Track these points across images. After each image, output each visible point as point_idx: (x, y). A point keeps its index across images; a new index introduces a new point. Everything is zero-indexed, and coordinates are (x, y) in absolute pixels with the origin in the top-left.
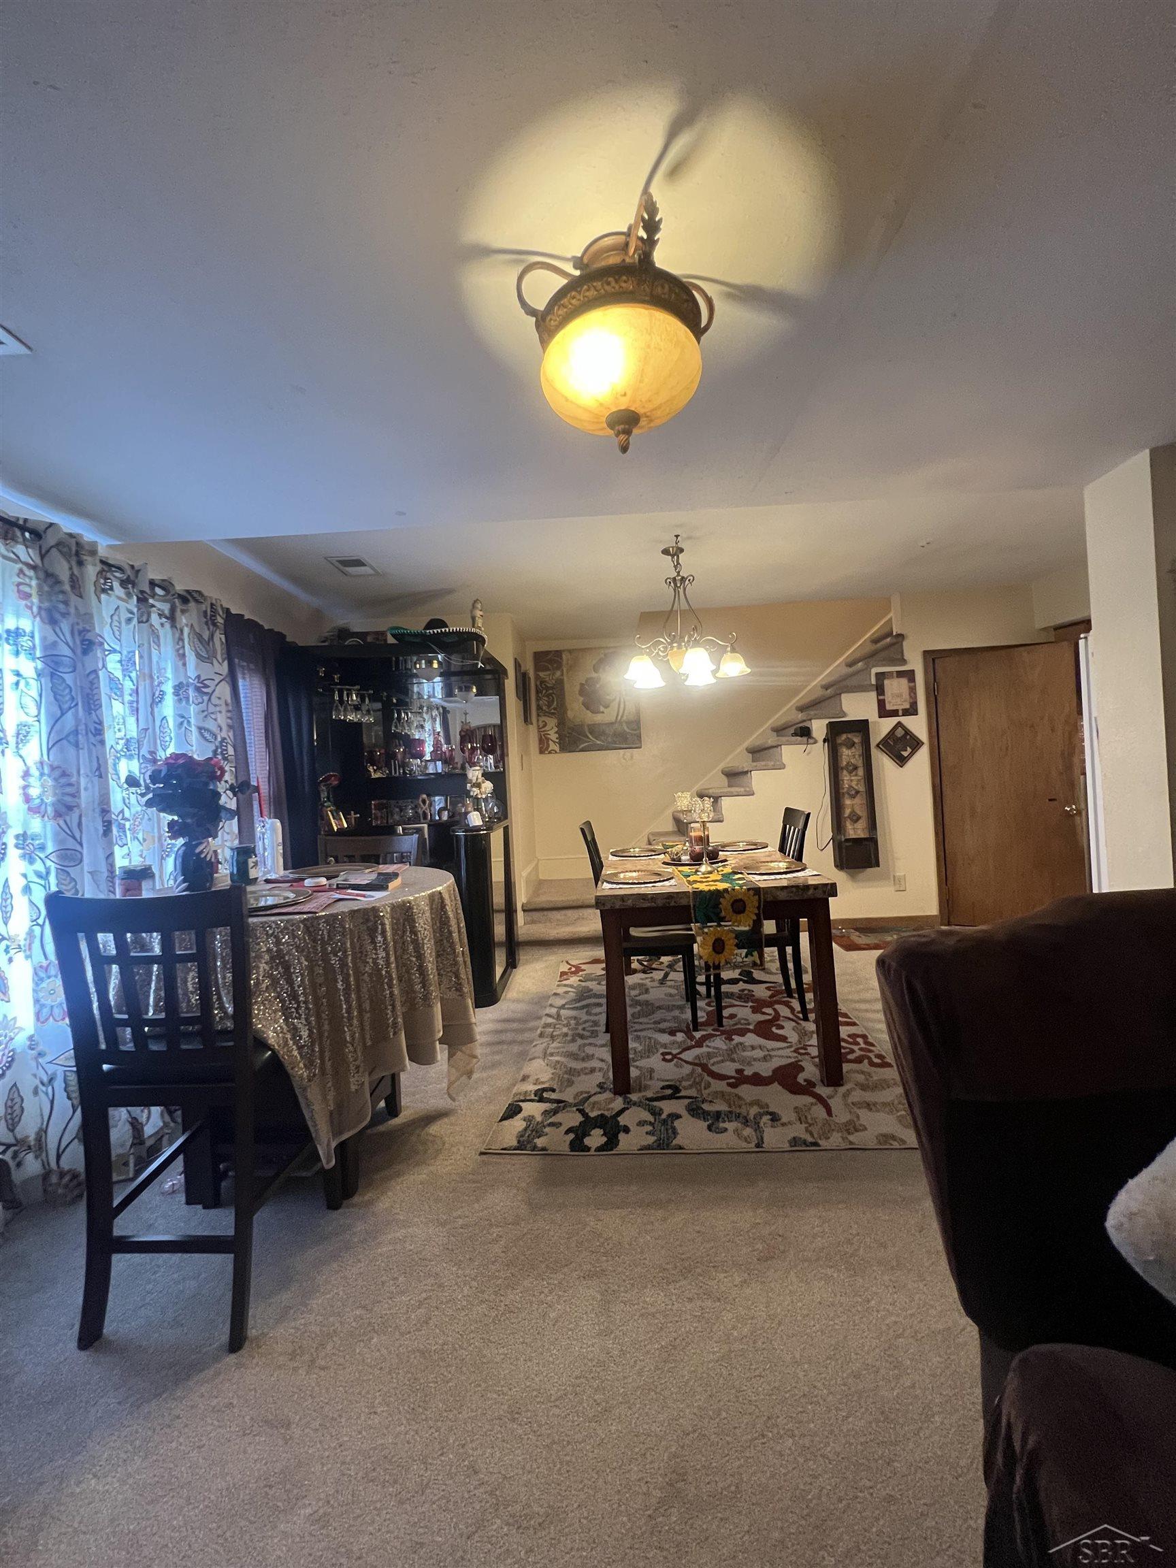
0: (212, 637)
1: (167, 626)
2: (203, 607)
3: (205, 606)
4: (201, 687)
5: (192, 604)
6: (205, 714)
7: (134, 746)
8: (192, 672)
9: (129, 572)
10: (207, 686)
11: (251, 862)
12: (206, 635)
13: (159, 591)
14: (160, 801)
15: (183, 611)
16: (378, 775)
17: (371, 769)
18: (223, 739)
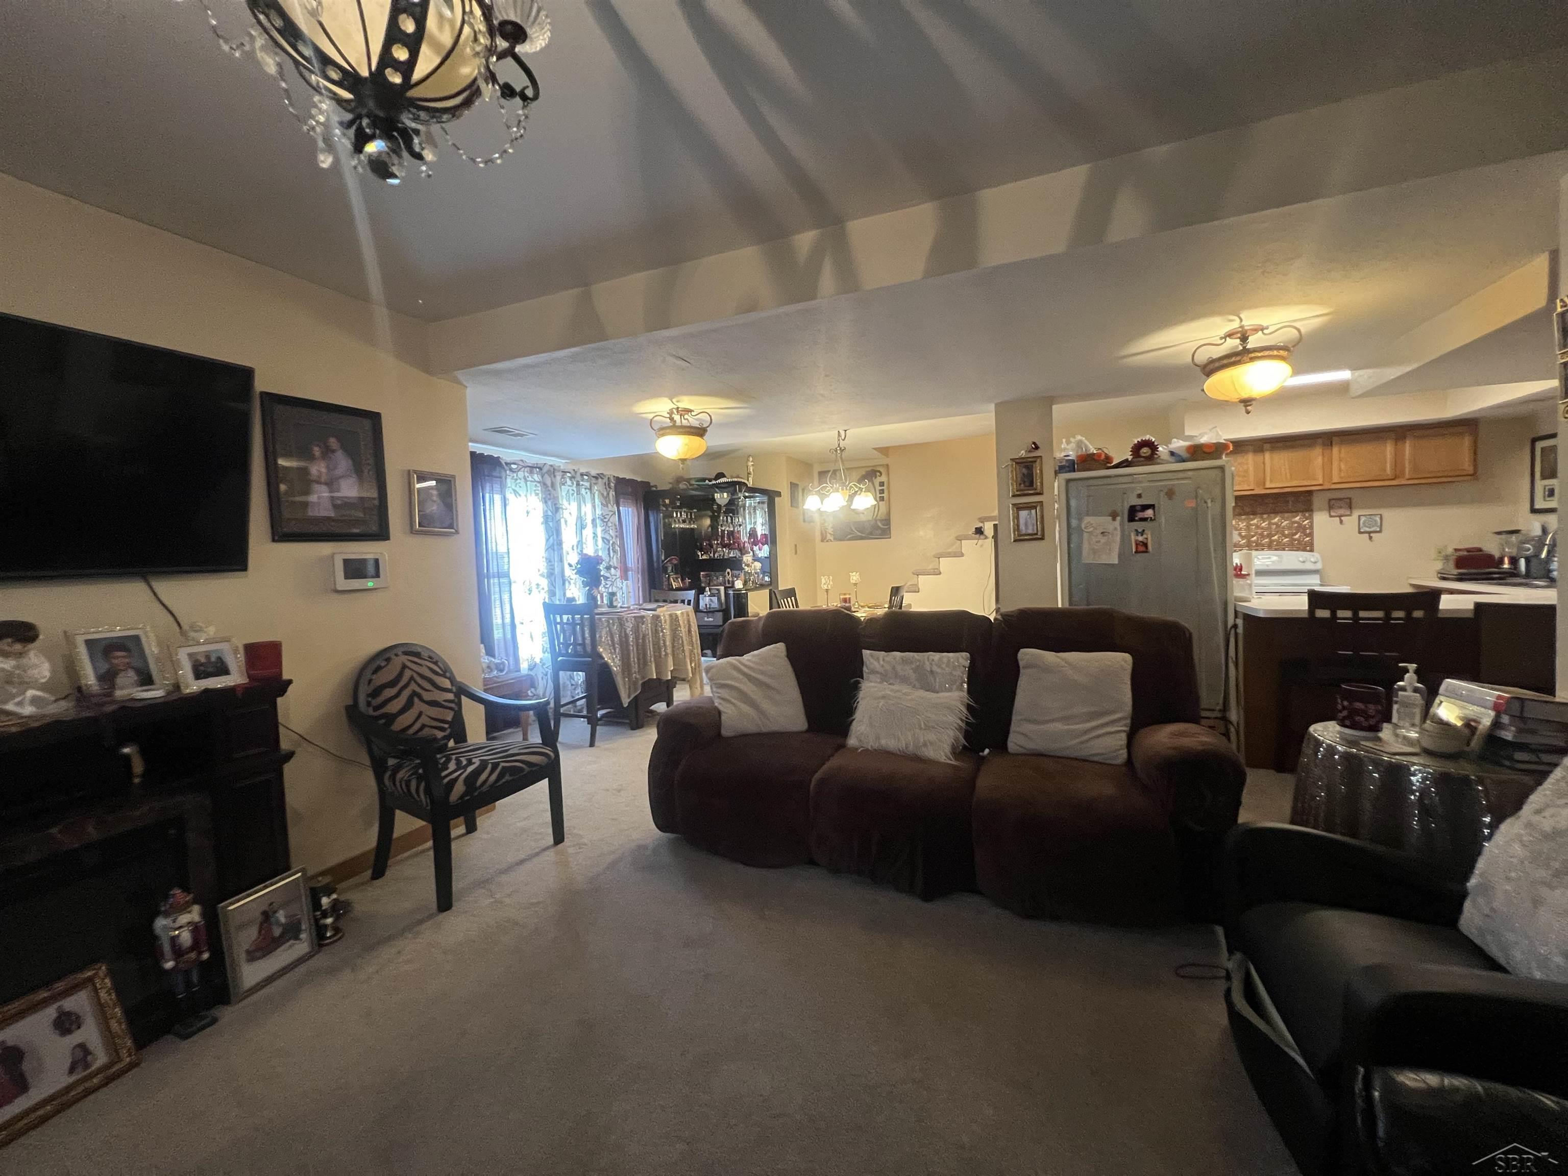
0: (608, 494)
1: (589, 493)
2: (604, 481)
3: (606, 480)
4: (603, 518)
5: (600, 480)
6: (605, 531)
7: (575, 548)
8: (599, 512)
9: (572, 472)
10: (605, 518)
11: (614, 598)
12: (605, 494)
13: (586, 477)
14: (580, 572)
15: (595, 484)
16: (704, 557)
17: (699, 554)
18: (613, 543)
